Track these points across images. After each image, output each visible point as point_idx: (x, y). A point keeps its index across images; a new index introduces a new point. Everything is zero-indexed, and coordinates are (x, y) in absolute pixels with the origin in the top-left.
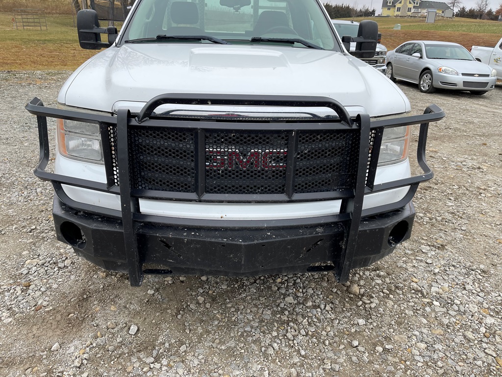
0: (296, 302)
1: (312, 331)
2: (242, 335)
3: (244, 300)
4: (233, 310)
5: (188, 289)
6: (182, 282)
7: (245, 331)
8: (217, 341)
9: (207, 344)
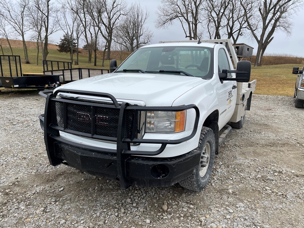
0: (131, 203)
1: (121, 215)
2: (93, 206)
3: (112, 194)
4: (102, 196)
5: (97, 183)
6: (99, 180)
7: (96, 205)
8: (82, 204)
9: (77, 204)
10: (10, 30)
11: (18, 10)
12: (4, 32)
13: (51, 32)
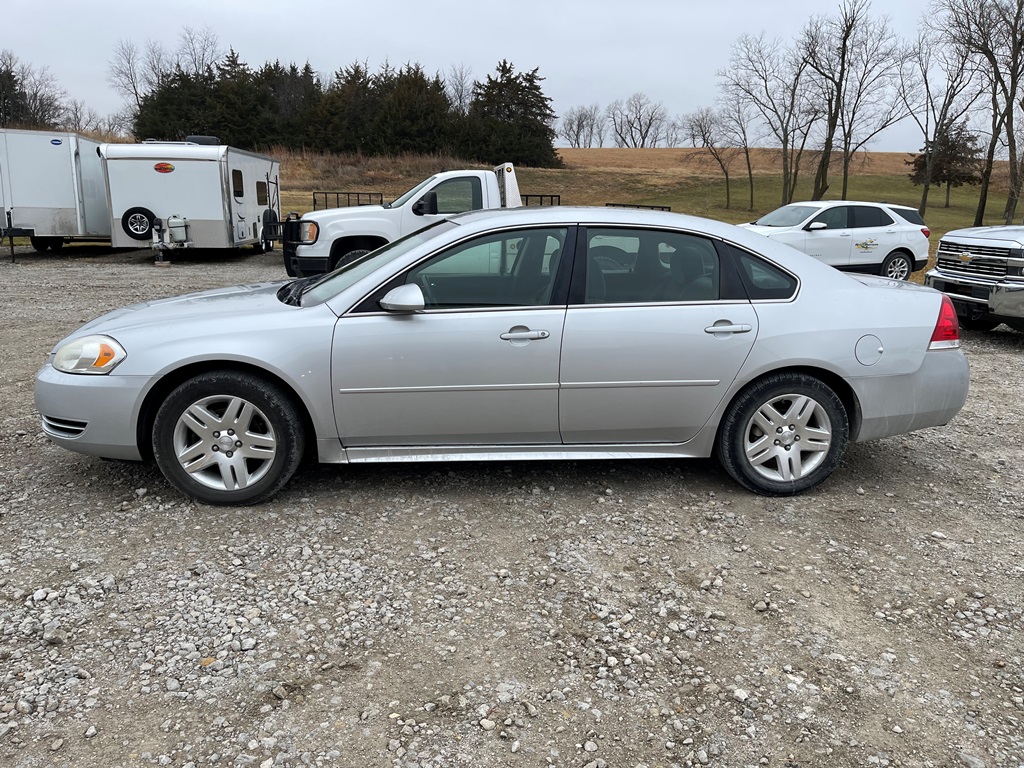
13: (882, 123)
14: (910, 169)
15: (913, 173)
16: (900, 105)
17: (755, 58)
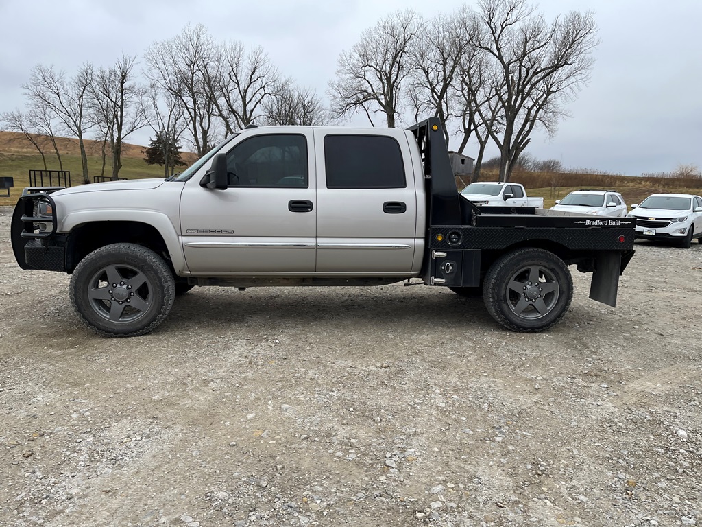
10: (58, 126)
11: (73, 92)
12: (48, 129)
13: (131, 129)
14: (144, 156)
15: (147, 158)
16: (139, 120)
17: (48, 81)
